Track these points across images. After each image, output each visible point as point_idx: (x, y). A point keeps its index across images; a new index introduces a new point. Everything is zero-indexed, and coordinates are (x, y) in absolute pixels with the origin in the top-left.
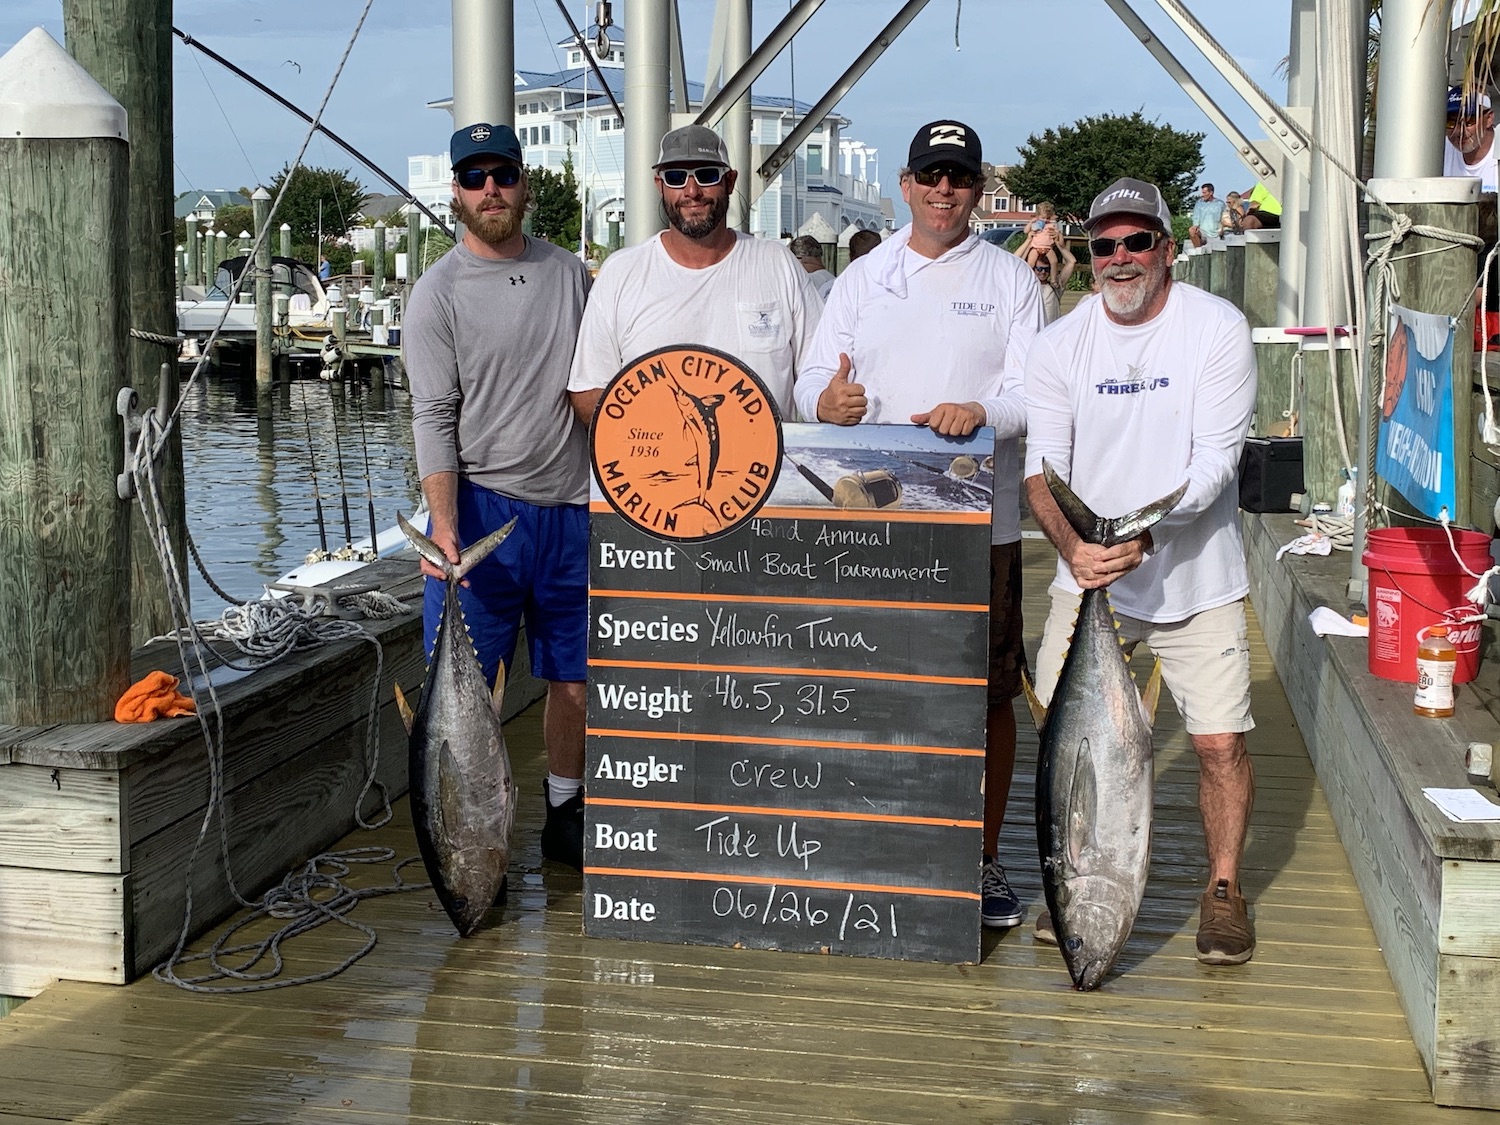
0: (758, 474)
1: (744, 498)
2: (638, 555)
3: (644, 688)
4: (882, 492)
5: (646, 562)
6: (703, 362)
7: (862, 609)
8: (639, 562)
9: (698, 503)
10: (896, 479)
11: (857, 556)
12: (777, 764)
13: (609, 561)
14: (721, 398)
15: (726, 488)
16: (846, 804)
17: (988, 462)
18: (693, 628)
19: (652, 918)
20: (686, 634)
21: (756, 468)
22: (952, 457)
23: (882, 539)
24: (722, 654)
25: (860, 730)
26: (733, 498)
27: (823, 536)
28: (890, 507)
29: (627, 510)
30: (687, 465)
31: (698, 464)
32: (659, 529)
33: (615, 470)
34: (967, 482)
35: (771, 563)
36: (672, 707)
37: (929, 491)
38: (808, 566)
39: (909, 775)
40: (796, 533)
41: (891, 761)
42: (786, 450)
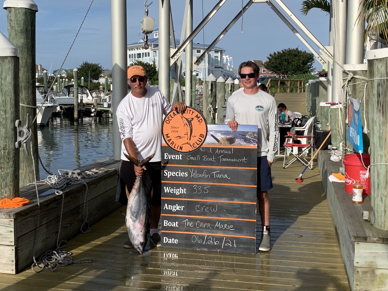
0: (202, 137)
1: (198, 142)
2: (173, 156)
3: (175, 188)
4: (231, 141)
5: (175, 158)
6: (188, 110)
7: (227, 169)
8: (173, 158)
9: (188, 144)
10: (234, 138)
11: (225, 156)
12: (207, 206)
13: (166, 157)
14: (193, 119)
15: (194, 140)
16: (223, 216)
17: (256, 134)
18: (186, 173)
19: (177, 243)
20: (185, 175)
21: (201, 135)
22: (248, 132)
23: (231, 152)
24: (193, 179)
25: (227, 198)
26: (196, 142)
27: (217, 151)
28: (233, 144)
29: (171, 145)
30: (185, 135)
31: (187, 134)
32: (178, 150)
33: (168, 136)
34: (251, 138)
35: (205, 158)
36: (182, 192)
37: (242, 141)
38: (214, 158)
39: (238, 208)
40: (211, 151)
41: (234, 205)
42: (208, 131)
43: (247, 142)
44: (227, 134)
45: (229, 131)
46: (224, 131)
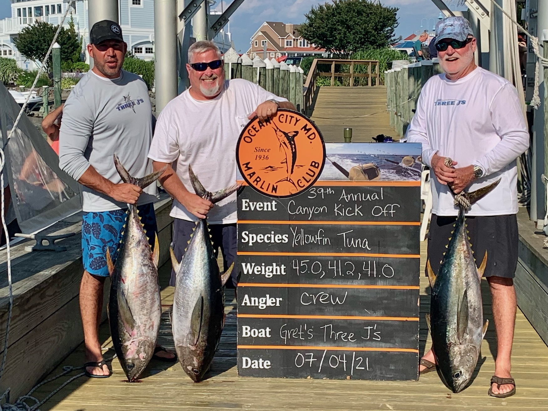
0: (314, 166)
1: (308, 178)
2: (260, 205)
3: (263, 264)
4: (371, 173)
5: (263, 207)
6: (288, 116)
8: (260, 208)
9: (287, 180)
10: (377, 167)
13: (246, 207)
14: (297, 132)
15: (300, 173)
16: (357, 313)
17: (419, 159)
18: (286, 237)
19: (269, 367)
20: (282, 239)
21: (313, 164)
25: (363, 280)
26: (303, 177)
28: (375, 180)
30: (281, 163)
31: (286, 162)
32: (269, 192)
33: (249, 166)
36: (276, 272)
37: (393, 172)
39: (386, 299)
41: (377, 293)
42: (327, 156)
43: (402, 175)
45: (367, 154)
46: (357, 155)
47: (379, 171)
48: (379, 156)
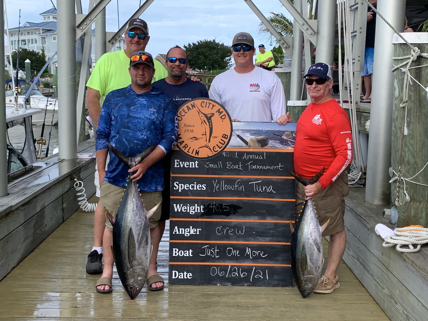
0: (225, 138)
1: (220, 145)
2: (187, 163)
3: (188, 205)
4: (263, 143)
5: (189, 165)
6: (208, 103)
8: (187, 165)
9: (206, 147)
10: (267, 139)
11: (256, 162)
12: (230, 227)
13: (177, 165)
14: (213, 114)
15: (214, 142)
16: (252, 239)
18: (204, 186)
19: (191, 278)
20: (202, 187)
21: (224, 136)
23: (263, 157)
25: (257, 216)
26: (217, 145)
27: (245, 157)
28: (265, 147)
29: (183, 149)
30: (202, 135)
31: (206, 135)
32: (194, 155)
33: (180, 137)
35: (229, 165)
36: (197, 211)
38: (240, 166)
39: (272, 229)
40: (236, 156)
41: (266, 225)
42: (233, 130)
44: (258, 135)
47: (268, 142)
48: (268, 131)
